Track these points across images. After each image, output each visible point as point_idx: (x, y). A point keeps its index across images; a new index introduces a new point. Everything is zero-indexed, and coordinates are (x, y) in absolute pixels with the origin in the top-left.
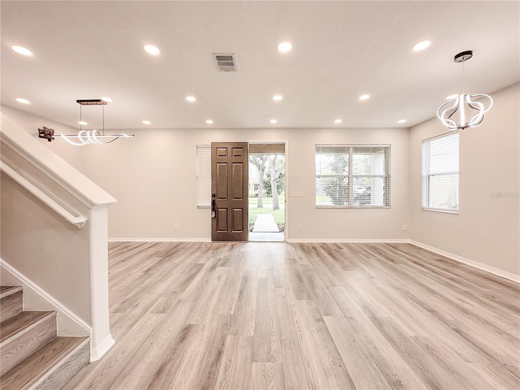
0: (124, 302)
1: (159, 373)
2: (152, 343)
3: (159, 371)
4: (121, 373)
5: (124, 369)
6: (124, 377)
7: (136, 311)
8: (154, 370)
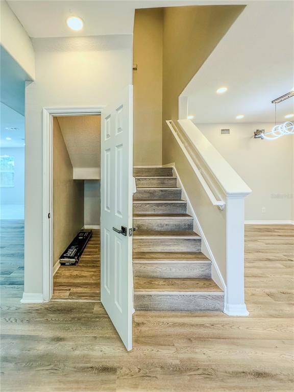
0: (283, 293)
1: (259, 375)
2: (277, 347)
3: (262, 374)
4: (234, 338)
5: (238, 339)
6: (233, 344)
7: (288, 309)
8: (259, 368)
